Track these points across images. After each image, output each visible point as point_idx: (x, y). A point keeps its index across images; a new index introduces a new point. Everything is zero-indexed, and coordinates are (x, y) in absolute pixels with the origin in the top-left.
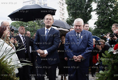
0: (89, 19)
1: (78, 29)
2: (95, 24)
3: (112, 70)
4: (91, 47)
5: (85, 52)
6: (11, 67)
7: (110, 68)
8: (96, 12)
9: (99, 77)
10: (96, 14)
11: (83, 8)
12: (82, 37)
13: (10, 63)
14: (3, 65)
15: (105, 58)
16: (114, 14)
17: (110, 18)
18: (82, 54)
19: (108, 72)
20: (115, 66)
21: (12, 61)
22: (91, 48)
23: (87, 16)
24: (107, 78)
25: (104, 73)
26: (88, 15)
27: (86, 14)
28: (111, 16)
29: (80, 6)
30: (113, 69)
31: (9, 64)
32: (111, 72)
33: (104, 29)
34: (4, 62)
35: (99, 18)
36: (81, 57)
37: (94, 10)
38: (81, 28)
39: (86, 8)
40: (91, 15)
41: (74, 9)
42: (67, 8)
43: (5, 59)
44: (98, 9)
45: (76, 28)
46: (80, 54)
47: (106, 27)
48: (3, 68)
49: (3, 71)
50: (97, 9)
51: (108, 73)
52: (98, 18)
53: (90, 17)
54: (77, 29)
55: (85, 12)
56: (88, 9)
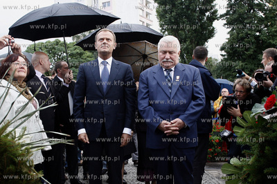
0: (210, 38)
1: (167, 59)
2: (222, 49)
3: (259, 157)
4: (201, 100)
5: (187, 112)
6: (24, 148)
7: (256, 152)
8: (225, 22)
9: (229, 173)
10: (225, 24)
11: (195, 11)
12: (178, 77)
13: (21, 137)
14: (6, 143)
15: (243, 128)
16: (266, 26)
17: (258, 34)
18: (182, 116)
19: (250, 160)
20: (267, 148)
21: (26, 133)
22: (200, 102)
23: (203, 31)
24: (248, 175)
25: (240, 163)
26: (206, 29)
27: (201, 26)
28: (260, 31)
29: (188, 8)
30: (262, 154)
31: (19, 139)
32: (257, 160)
33: (244, 60)
34: (8, 135)
35: (231, 36)
36: (179, 124)
37: (221, 16)
38: (175, 56)
39: (202, 12)
40: (214, 28)
41: (173, 14)
42: (157, 12)
43: (9, 129)
44: (230, 15)
45: (163, 56)
46: (177, 117)
47: (250, 56)
48: (6, 150)
49: (5, 156)
50: (227, 13)
51: (250, 163)
52: (228, 36)
53: (211, 34)
54: (165, 60)
55: (200, 20)
56: (207, 14)
